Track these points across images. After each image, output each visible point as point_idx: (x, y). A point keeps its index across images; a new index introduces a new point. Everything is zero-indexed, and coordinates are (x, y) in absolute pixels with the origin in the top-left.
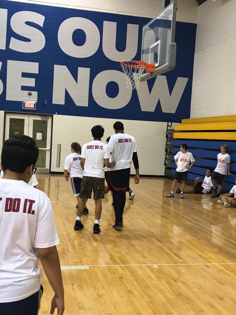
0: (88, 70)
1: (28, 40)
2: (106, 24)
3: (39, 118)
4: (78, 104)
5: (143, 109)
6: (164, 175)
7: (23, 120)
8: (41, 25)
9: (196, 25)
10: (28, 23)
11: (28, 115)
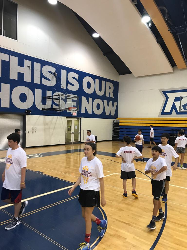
0: (91, 99)
1: (73, 85)
2: (96, 80)
3: (76, 119)
4: (89, 113)
5: (107, 114)
6: (112, 139)
7: (71, 120)
8: (78, 79)
9: (118, 82)
10: (74, 78)
11: (73, 118)
